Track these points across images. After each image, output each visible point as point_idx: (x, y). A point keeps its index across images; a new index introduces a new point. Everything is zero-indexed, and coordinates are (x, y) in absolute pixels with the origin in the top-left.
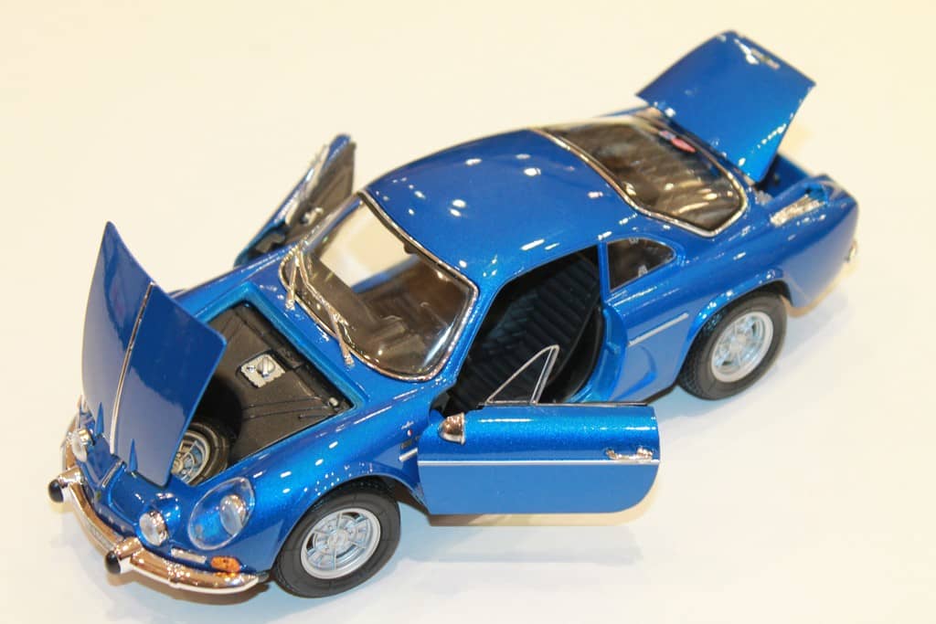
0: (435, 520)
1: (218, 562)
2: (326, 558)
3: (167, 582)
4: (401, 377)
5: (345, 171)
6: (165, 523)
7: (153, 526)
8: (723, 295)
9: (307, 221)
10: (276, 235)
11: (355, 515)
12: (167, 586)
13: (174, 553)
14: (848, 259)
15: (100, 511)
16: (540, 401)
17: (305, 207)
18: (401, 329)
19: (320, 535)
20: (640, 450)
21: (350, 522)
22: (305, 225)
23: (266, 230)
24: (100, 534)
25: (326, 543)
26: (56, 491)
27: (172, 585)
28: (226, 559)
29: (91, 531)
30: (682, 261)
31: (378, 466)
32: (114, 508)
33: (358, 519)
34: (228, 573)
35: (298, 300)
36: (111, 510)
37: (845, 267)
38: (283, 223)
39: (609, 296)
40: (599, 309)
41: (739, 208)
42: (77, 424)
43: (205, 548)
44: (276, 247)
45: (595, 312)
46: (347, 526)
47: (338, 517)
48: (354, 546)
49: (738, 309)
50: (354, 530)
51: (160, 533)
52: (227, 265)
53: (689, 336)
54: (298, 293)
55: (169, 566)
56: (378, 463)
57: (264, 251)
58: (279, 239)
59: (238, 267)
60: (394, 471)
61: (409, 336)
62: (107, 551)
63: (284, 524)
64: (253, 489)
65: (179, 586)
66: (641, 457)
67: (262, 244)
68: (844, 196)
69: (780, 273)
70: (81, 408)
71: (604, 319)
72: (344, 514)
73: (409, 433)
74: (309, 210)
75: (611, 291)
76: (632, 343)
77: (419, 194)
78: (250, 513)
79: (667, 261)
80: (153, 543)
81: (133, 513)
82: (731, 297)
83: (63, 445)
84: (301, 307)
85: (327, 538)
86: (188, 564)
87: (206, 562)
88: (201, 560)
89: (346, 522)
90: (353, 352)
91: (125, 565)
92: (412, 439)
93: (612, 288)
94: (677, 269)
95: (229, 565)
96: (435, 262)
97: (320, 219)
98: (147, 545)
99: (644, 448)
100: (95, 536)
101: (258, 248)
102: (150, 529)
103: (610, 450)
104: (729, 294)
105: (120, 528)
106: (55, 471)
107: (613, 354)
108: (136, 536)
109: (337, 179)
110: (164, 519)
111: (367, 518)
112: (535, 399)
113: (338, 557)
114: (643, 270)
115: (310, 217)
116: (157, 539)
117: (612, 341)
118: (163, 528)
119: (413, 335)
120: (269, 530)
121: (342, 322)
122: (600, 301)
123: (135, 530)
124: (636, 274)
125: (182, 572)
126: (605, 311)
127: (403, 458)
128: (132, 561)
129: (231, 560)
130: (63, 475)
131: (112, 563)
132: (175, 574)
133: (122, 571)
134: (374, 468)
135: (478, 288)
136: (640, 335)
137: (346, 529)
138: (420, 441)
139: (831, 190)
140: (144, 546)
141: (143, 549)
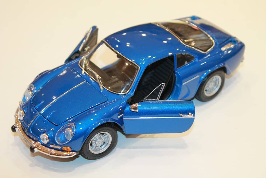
0: (127, 136)
1: (65, 148)
2: (97, 148)
3: (49, 155)
4: (116, 93)
5: (95, 36)
6: (48, 137)
7: (44, 138)
8: (208, 71)
9: (85, 50)
10: (77, 54)
11: (103, 134)
12: (49, 156)
13: (51, 146)
14: (242, 61)
15: (28, 134)
16: (159, 100)
17: (85, 46)
18: (117, 79)
19: (94, 141)
20: (189, 114)
21: (102, 136)
22: (85, 51)
23: (74, 52)
24: (28, 141)
25: (96, 143)
26: (13, 129)
27: (51, 156)
28: (67, 147)
29: (25, 140)
30: (197, 60)
31: (111, 119)
32: (32, 133)
33: (104, 135)
34: (67, 151)
35: (85, 71)
36: (31, 133)
37: (241, 64)
38: (79, 51)
39: (177, 70)
40: (174, 74)
41: (212, 46)
42: (19, 109)
43: (61, 144)
44: (77, 57)
45: (172, 75)
46: (101, 137)
47: (98, 135)
48: (105, 143)
49: (212, 75)
50: (104, 138)
51: (47, 140)
52: (62, 63)
53: (199, 83)
54: (85, 70)
55: (49, 150)
56: (112, 118)
57: (73, 59)
58: (77, 55)
59: (66, 63)
60: (116, 121)
61: (119, 81)
62: (30, 146)
63: (84, 137)
64: (75, 126)
65: (52, 156)
66: (190, 116)
67: (72, 57)
68: (241, 43)
69: (224, 64)
70: (20, 104)
71: (175, 77)
72: (99, 134)
73: (121, 110)
74: (86, 47)
75: (178, 69)
76: (184, 84)
77: (118, 41)
78: (74, 133)
79: (193, 60)
80: (45, 143)
81: (38, 134)
82: (210, 71)
83: (15, 116)
84: (86, 74)
85: (96, 142)
86: (56, 149)
87: (61, 148)
88: (59, 148)
89: (101, 136)
90: (103, 86)
91: (36, 150)
92: (121, 111)
93: (178, 68)
94: (195, 63)
95: (68, 149)
96: (127, 60)
97: (89, 50)
98: (43, 144)
99: (190, 113)
100: (26, 142)
101: (71, 58)
102: (43, 139)
103: (180, 114)
104: (210, 70)
105: (34, 139)
106: (13, 123)
107: (178, 87)
108: (39, 141)
109: (93, 38)
110: (48, 136)
111: (107, 134)
112: (158, 99)
113: (100, 147)
114: (186, 63)
115: (86, 49)
116: (46, 142)
117: (178, 84)
118: (48, 138)
119: (120, 81)
120: (80, 138)
121: (99, 77)
122: (174, 72)
123: (39, 139)
124: (184, 64)
125: (53, 151)
126: (176, 75)
127: (119, 117)
128: (38, 149)
129: (68, 148)
130: (16, 124)
131: (32, 149)
132: (51, 152)
133: (35, 152)
134: (110, 120)
135: (140, 67)
136: (186, 81)
137: (101, 138)
138: (124, 112)
139: (237, 41)
140: (42, 144)
141: (41, 145)
